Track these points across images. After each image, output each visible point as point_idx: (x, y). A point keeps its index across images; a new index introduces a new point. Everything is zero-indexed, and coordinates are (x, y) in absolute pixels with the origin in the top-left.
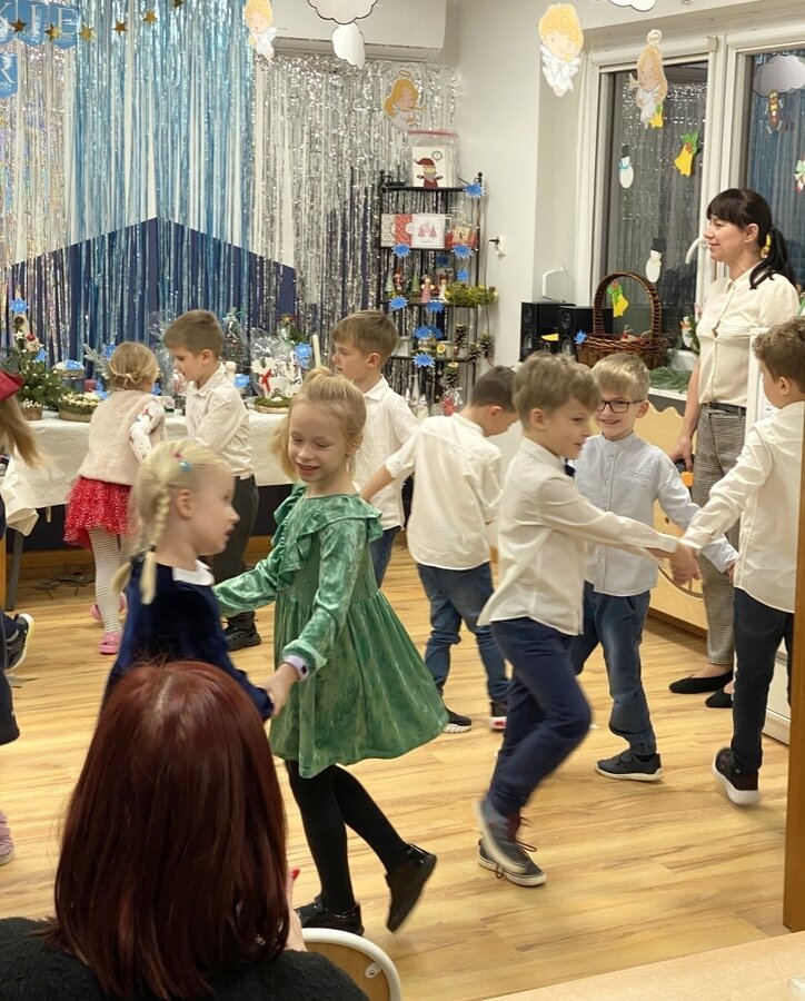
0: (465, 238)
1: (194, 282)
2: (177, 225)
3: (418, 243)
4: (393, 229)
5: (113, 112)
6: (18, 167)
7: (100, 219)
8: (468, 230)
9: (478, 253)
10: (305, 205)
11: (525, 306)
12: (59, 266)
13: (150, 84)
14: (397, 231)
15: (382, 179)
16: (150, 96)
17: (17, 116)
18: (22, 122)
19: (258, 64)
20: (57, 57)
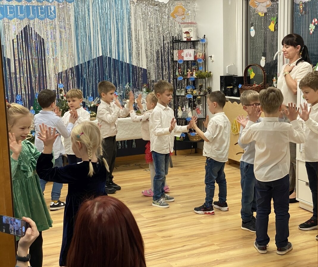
0: (201, 56)
1: (115, 75)
2: (109, 58)
3: (186, 59)
4: (177, 55)
5: (86, 22)
6: (58, 42)
7: (85, 57)
8: (201, 54)
9: (205, 61)
10: (149, 49)
11: (221, 77)
12: (72, 72)
13: (98, 13)
14: (178, 55)
15: (173, 39)
16: (98, 16)
17: (57, 25)
18: (58, 27)
19: (132, 4)
20: (68, 6)
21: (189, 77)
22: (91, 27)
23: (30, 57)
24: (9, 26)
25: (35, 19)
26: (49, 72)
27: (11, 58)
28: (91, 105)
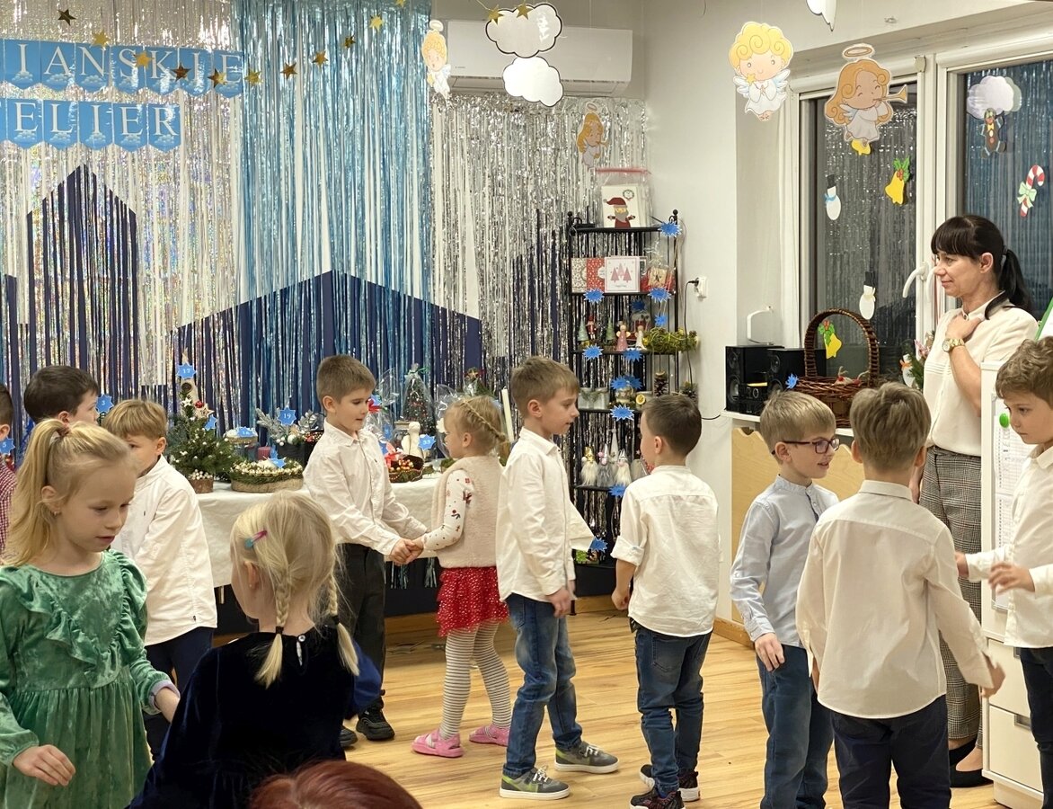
0: (662, 280)
1: (373, 338)
2: (353, 278)
3: (611, 287)
4: (584, 274)
5: (282, 161)
6: (183, 223)
7: (271, 276)
8: (664, 272)
9: (676, 297)
10: (489, 253)
11: (730, 351)
12: (228, 327)
13: (321, 131)
14: (588, 275)
15: (571, 221)
16: (321, 143)
17: (181, 170)
18: (186, 175)
19: (435, 105)
20: (222, 107)
21: (620, 348)
22: (296, 176)
23: (85, 274)
24: (18, 169)
25: (110, 147)
26: (147, 326)
27: (19, 274)
28: (286, 439)
